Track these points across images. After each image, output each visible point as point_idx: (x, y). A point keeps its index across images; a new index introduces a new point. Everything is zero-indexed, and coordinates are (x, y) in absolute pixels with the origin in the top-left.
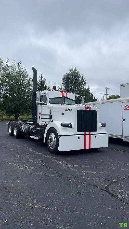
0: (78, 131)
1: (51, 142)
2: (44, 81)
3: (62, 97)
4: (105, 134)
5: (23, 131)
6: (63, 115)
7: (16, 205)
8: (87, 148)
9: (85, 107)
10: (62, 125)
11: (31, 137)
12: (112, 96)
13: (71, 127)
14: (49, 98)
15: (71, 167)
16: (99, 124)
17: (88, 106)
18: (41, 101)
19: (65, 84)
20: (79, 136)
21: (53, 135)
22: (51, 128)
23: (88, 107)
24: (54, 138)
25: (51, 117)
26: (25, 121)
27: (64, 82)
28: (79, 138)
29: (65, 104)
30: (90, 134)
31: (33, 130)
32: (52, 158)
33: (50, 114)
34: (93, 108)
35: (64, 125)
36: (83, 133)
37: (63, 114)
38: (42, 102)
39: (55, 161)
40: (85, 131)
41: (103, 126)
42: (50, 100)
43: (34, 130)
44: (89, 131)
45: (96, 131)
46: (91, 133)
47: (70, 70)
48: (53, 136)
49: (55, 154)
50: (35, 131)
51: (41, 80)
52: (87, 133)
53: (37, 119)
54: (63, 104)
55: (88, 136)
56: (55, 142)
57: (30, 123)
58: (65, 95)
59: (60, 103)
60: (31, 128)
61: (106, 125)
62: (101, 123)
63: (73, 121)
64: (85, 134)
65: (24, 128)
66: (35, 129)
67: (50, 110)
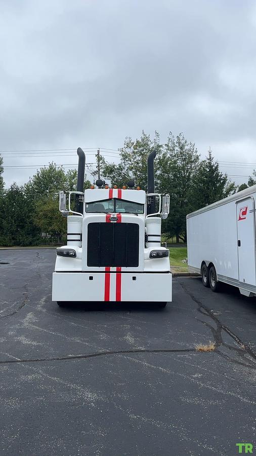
0: (90, 264)
2: (216, 166)
9: (108, 217)
13: (75, 255)
14: (86, 203)
16: (145, 252)
20: (91, 274)
23: (115, 217)
28: (91, 279)
30: (119, 272)
36: (103, 269)
40: (108, 265)
41: (160, 255)
42: (87, 207)
44: (118, 265)
45: (136, 265)
46: (123, 269)
51: (210, 163)
52: (113, 269)
55: (113, 277)
64: (108, 272)
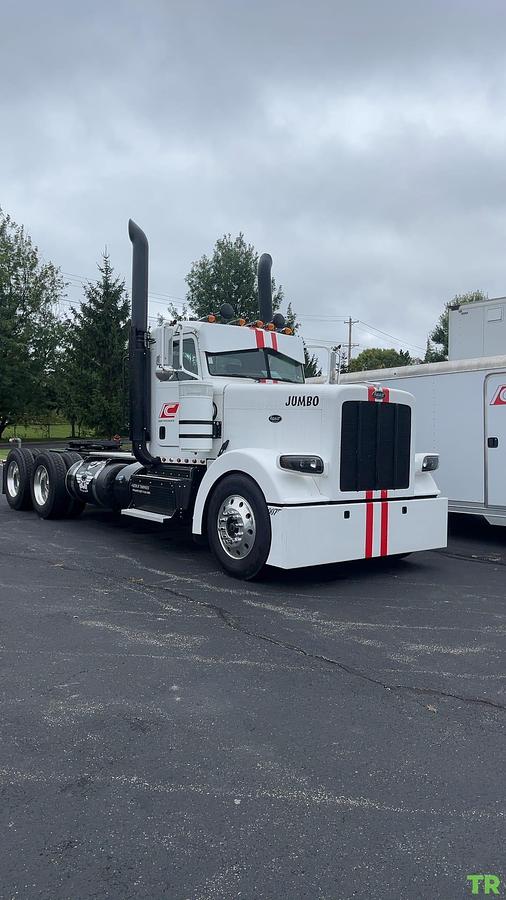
0: (344, 488)
1: (233, 531)
2: (117, 285)
3: (257, 350)
4: (435, 496)
5: (83, 486)
6: (274, 421)
7: (237, 802)
8: (376, 553)
9: (371, 391)
10: (287, 463)
11: (126, 512)
12: (368, 351)
13: (320, 469)
14: (208, 354)
15: (350, 632)
16: (417, 459)
17: (379, 387)
18: (176, 364)
19: (198, 300)
20: (346, 507)
21: (241, 504)
22: (232, 478)
23: (381, 390)
24: (248, 516)
25: (217, 431)
26: (79, 446)
27: (193, 291)
28: (347, 515)
29: (269, 378)
30: (384, 499)
31: (133, 486)
32: (249, 597)
33: (214, 417)
34: (398, 395)
35: (292, 463)
36: (362, 495)
37: (276, 419)
38: (183, 369)
39: (269, 607)
40: (369, 487)
41: (430, 465)
42: (211, 362)
43: (137, 483)
44: (384, 487)
45: (405, 484)
46: (391, 493)
47: (220, 245)
48: (239, 508)
49: (250, 581)
50: (142, 487)
51: (106, 279)
52: (377, 494)
53: (148, 438)
54: (260, 380)
55: (377, 506)
56: (251, 532)
57: (111, 457)
58: (268, 344)
59: (251, 374)
60: (119, 477)
61: (440, 465)
62: (423, 455)
63: (327, 448)
64: (369, 500)
65: (84, 478)
66: (145, 482)
67: (214, 404)
